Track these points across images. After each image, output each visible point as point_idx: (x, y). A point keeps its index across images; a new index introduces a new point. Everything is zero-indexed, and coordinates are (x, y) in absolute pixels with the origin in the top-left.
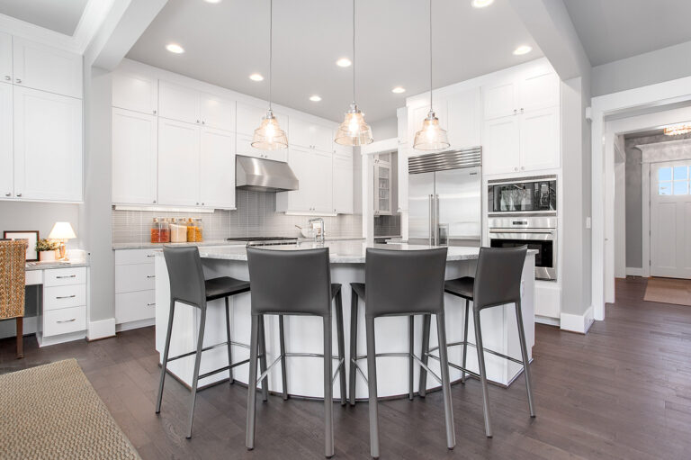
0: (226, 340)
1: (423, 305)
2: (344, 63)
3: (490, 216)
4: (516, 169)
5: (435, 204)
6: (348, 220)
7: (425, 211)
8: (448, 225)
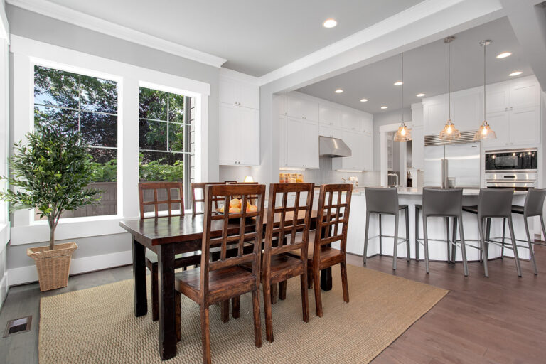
0: (379, 234)
1: (503, 213)
2: (399, 84)
3: (486, 173)
4: (507, 144)
5: (445, 164)
6: (369, 175)
7: (438, 168)
8: (455, 178)
